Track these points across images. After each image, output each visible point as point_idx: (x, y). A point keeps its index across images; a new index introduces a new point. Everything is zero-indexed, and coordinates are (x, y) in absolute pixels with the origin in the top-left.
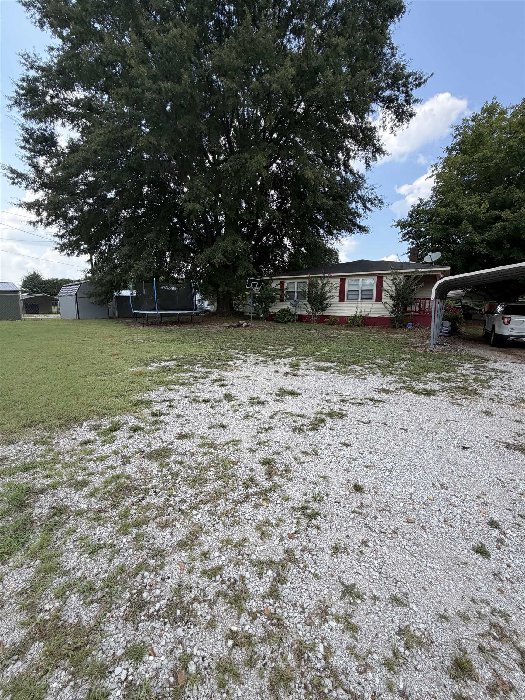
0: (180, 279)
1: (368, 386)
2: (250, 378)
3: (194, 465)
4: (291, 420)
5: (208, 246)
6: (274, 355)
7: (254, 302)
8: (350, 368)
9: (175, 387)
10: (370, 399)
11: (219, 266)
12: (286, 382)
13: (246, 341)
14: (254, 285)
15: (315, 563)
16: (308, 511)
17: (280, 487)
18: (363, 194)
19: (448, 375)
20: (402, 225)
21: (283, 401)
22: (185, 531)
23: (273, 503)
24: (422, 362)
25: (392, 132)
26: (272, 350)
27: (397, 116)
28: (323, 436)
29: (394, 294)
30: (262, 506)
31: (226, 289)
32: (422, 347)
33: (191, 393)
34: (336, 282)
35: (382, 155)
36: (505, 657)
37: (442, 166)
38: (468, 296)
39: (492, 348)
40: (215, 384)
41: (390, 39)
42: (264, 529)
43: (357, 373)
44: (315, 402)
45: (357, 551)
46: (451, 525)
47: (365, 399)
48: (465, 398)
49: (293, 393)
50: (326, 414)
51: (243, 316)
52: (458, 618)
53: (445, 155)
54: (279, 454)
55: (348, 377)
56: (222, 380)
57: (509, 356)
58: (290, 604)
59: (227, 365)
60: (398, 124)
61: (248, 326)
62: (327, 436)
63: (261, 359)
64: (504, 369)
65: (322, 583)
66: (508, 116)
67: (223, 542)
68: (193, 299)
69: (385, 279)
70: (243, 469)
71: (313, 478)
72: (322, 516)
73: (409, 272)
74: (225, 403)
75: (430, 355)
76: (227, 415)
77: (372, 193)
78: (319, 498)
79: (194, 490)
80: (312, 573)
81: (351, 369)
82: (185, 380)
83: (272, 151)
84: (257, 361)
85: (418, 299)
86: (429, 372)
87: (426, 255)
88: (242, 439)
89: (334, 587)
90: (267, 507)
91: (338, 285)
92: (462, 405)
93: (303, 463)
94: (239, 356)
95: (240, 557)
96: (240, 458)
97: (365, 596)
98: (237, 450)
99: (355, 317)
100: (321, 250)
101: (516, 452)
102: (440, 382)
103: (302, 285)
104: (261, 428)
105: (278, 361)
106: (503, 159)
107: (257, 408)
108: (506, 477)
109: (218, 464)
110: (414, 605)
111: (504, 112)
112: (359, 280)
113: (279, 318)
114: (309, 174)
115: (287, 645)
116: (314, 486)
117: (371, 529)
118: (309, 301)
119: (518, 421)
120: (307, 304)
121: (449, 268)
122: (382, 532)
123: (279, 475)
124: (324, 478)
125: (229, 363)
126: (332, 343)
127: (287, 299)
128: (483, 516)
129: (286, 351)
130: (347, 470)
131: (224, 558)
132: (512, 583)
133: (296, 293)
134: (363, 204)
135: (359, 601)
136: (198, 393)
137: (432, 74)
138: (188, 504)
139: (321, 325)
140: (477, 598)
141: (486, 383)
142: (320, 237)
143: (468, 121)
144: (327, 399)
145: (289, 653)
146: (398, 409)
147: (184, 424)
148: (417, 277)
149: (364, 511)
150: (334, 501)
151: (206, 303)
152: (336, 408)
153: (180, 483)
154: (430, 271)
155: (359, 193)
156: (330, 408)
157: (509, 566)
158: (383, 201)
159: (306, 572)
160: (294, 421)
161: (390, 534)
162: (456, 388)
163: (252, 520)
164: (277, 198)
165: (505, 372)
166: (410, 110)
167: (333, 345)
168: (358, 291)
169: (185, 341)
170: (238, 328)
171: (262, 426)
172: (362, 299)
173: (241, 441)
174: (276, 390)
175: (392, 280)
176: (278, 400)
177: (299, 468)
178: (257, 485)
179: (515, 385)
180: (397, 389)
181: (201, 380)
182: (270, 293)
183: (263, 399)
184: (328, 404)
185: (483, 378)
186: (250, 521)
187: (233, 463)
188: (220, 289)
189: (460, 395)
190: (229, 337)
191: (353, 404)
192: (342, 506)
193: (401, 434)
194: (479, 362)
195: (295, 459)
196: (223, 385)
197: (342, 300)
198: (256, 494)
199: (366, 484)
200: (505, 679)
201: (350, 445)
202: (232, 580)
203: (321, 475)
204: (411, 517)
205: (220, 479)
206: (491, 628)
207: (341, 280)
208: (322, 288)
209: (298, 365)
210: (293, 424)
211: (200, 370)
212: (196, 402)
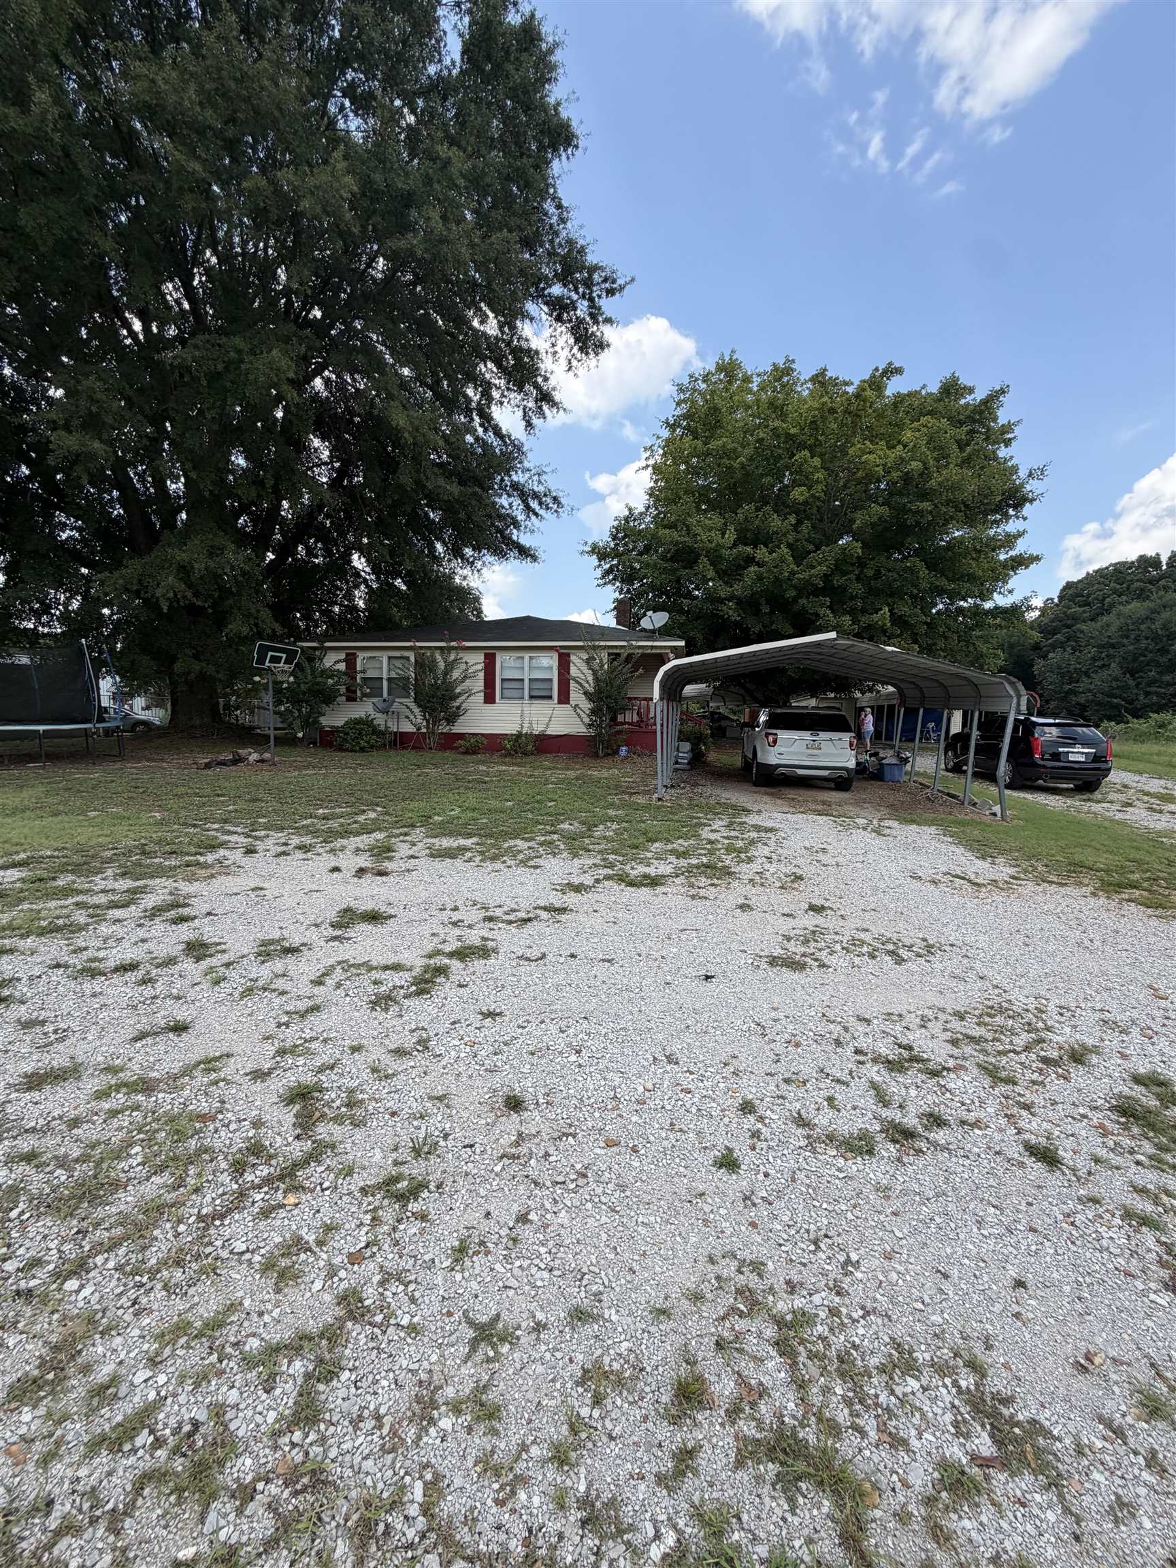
0: (44, 635)
1: (541, 880)
2: (262, 893)
3: (76, 1153)
4: (366, 980)
5: (137, 552)
6: (330, 830)
7: (279, 702)
8: (506, 845)
9: (22, 943)
10: (545, 909)
11: (170, 607)
12: (359, 892)
13: (257, 800)
14: (275, 660)
15: (413, 1300)
16: (399, 1186)
17: (333, 1147)
18: (522, 481)
19: (686, 844)
20: (601, 553)
21: (349, 939)
22: (36, 1349)
23: (312, 1191)
24: (644, 822)
25: (570, 369)
26: (325, 818)
27: (577, 340)
28: (443, 1005)
29: (591, 690)
30: (283, 1206)
31: (197, 666)
32: (644, 793)
33: (75, 952)
34: (476, 661)
35: (555, 410)
36: (755, 1341)
37: (661, 452)
38: (718, 693)
39: (754, 788)
40: (158, 920)
41: (554, 186)
42: (284, 1263)
43: (520, 857)
44: (425, 930)
45: (505, 1240)
46: (681, 1130)
47: (535, 908)
48: (712, 885)
49: (374, 917)
50: (451, 955)
51: (249, 736)
52: (687, 1302)
53: (665, 434)
54: (332, 1068)
55: (502, 866)
56: (178, 906)
57: (779, 801)
58: (346, 1423)
59: (198, 864)
60: (579, 355)
61: (262, 761)
62: (452, 1002)
63: (295, 841)
64: (769, 824)
65: (426, 1340)
66: (754, 387)
67: (163, 1335)
68: (91, 692)
69: (573, 658)
70: (233, 1127)
71: (415, 1104)
72: (432, 1187)
73: (616, 647)
74: (188, 965)
75: (658, 808)
76: (191, 995)
77: (540, 482)
78: (426, 1149)
79: (75, 1222)
80: (403, 1327)
81: (510, 847)
82: (58, 917)
83: (309, 348)
84: (284, 848)
85: (635, 698)
86: (656, 841)
87: (645, 615)
88: (234, 1050)
89: (453, 1338)
90: (296, 1205)
91: (480, 666)
92: (706, 898)
93: (393, 1075)
94: (233, 838)
95: (214, 1357)
96: (223, 1102)
97: (518, 1333)
98: (216, 1083)
99: (519, 735)
100: (441, 587)
101: (784, 969)
102: (672, 859)
103: (398, 663)
104: (287, 1013)
105: (341, 842)
106: (751, 459)
107: (278, 965)
108: (766, 1019)
109: (157, 1131)
110: (613, 1311)
111: (747, 379)
112: (522, 658)
113: (347, 741)
114: (399, 419)
115: (334, 1524)
116: (415, 1123)
117: (536, 1184)
118: (416, 701)
119: (788, 915)
120: (413, 706)
121: (682, 643)
122: (557, 1183)
123: (331, 1119)
124: (440, 1098)
125: (202, 859)
126: (470, 795)
127: (365, 695)
128: (732, 1097)
129: (361, 818)
130: (491, 1071)
131: (162, 1379)
132: (770, 1204)
133: (385, 683)
134: (523, 501)
135: (505, 1349)
136: (99, 949)
137: (633, 280)
138: (51, 1267)
139: (447, 754)
140: (718, 1253)
141: (742, 853)
142: (436, 559)
143: (697, 380)
144: (454, 919)
145: (339, 1541)
146: (597, 922)
147: (51, 1044)
148: (630, 655)
149: (523, 1150)
150: (459, 1144)
151: (139, 702)
152: (474, 937)
153: (25, 1217)
154: (652, 647)
155: (515, 478)
156: (459, 938)
157: (766, 1175)
158: (563, 500)
159: (391, 1330)
160: (375, 983)
161: (573, 1181)
162: (698, 867)
163: (253, 1252)
164: (331, 457)
165: (771, 830)
166: (598, 334)
167: (472, 799)
168: (522, 680)
169: (61, 808)
170: (233, 768)
171: (291, 1008)
172: (531, 697)
173: (228, 1056)
174: (332, 915)
175: (588, 661)
176: (335, 938)
177: (383, 1089)
178: (271, 1157)
179: (786, 852)
180: (598, 881)
181: (110, 912)
182: (319, 679)
183: (296, 941)
184: (457, 932)
185: (740, 844)
186: (248, 1256)
187: (203, 1118)
188: (178, 667)
189: (704, 879)
190: (208, 791)
191: (510, 922)
192: (478, 1151)
193: (601, 970)
194: (734, 816)
195: (374, 1070)
196: (183, 919)
197: (489, 698)
198: (267, 1181)
199: (530, 1090)
200: (753, 1382)
201: (500, 1014)
202: (187, 1428)
203: (435, 1093)
204: (613, 1136)
205: (160, 1170)
206: (736, 1299)
207: (486, 655)
208: (447, 672)
209: (389, 850)
210: (371, 989)
211: (111, 884)
212: (93, 977)
